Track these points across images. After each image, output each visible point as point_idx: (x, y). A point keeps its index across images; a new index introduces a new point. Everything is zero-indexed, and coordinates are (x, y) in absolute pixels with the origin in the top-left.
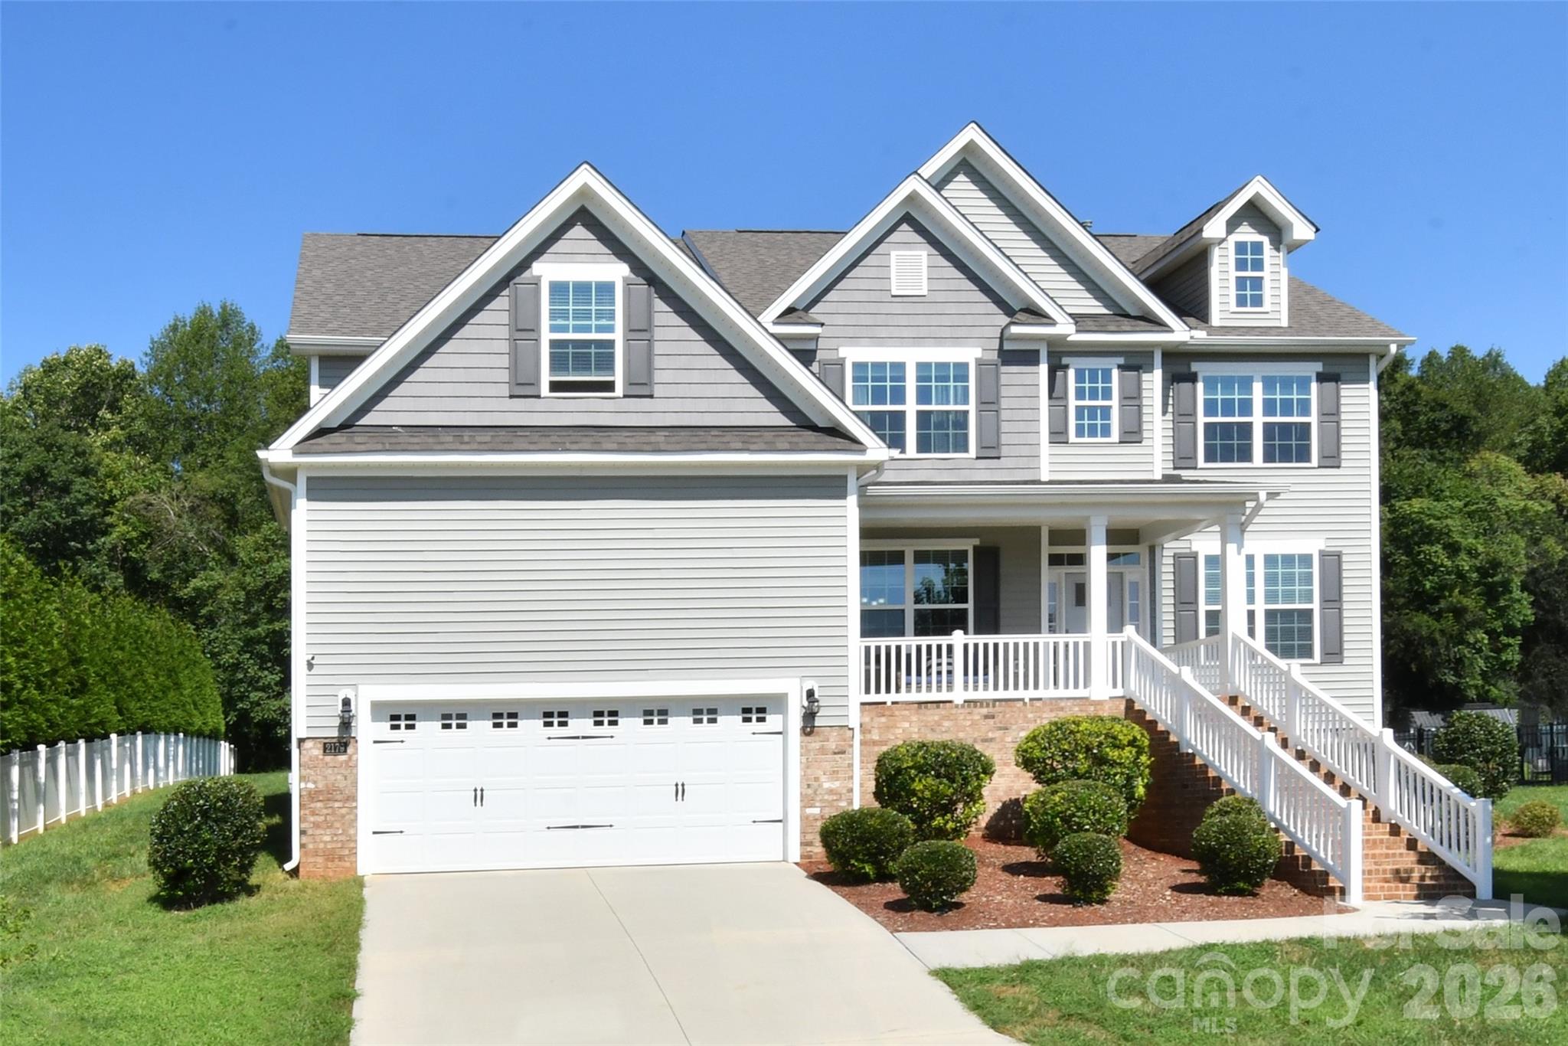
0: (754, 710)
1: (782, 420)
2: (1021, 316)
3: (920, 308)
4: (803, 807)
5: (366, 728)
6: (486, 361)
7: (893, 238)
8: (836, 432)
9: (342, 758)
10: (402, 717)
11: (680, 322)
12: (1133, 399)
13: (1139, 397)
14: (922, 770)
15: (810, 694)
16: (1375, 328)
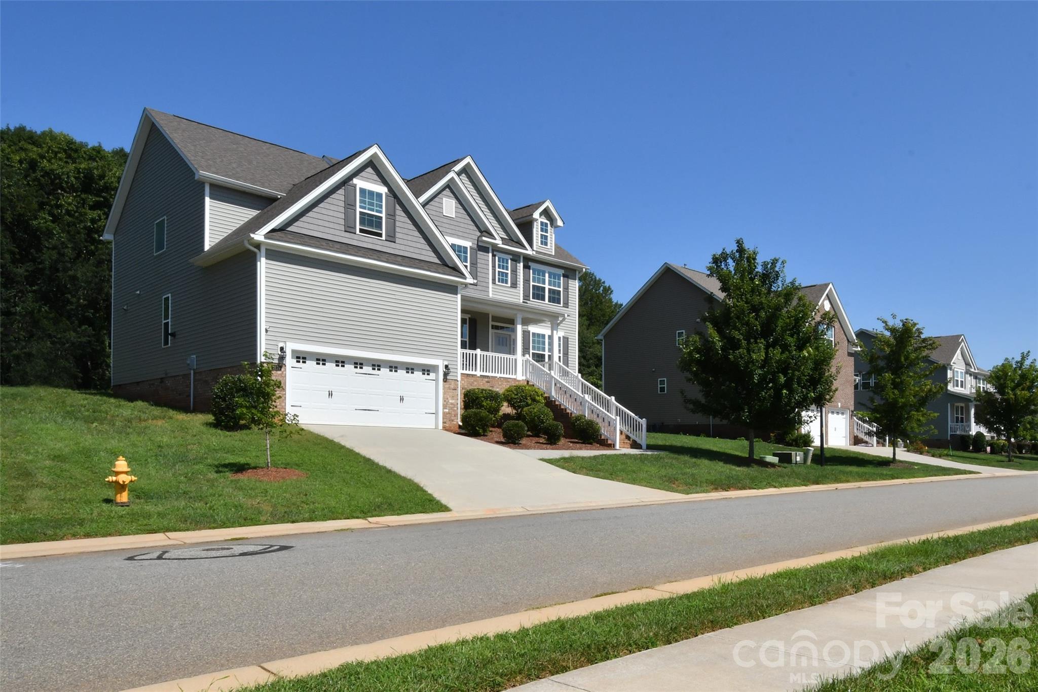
0: (427, 370)
1: (437, 261)
2: (484, 233)
3: (452, 222)
4: (443, 409)
5: (290, 361)
6: (335, 214)
7: (443, 193)
8: (455, 270)
9: (279, 372)
10: (301, 357)
11: (404, 215)
12: (514, 271)
13: (516, 272)
14: (486, 398)
15: (446, 367)
16: (577, 262)
